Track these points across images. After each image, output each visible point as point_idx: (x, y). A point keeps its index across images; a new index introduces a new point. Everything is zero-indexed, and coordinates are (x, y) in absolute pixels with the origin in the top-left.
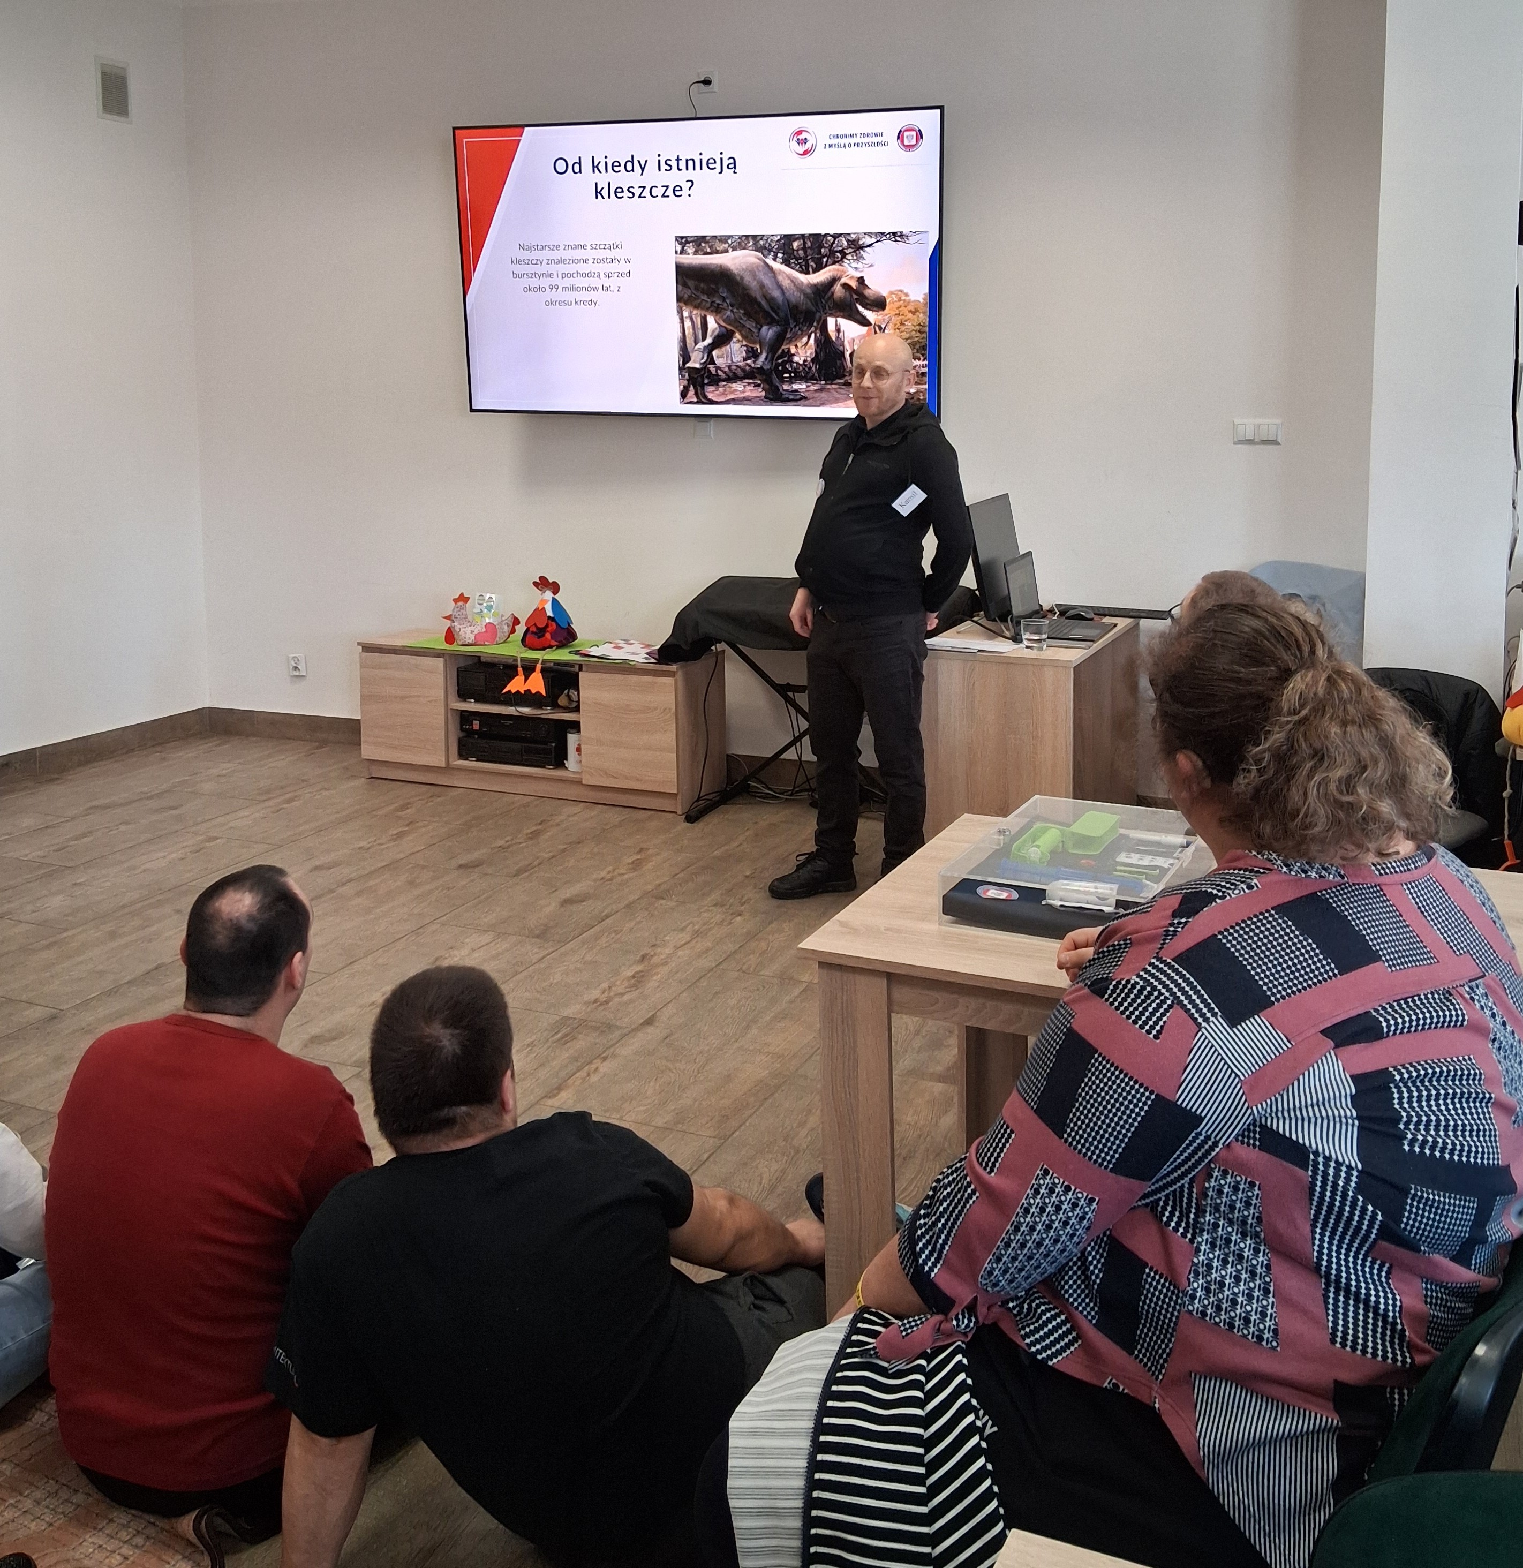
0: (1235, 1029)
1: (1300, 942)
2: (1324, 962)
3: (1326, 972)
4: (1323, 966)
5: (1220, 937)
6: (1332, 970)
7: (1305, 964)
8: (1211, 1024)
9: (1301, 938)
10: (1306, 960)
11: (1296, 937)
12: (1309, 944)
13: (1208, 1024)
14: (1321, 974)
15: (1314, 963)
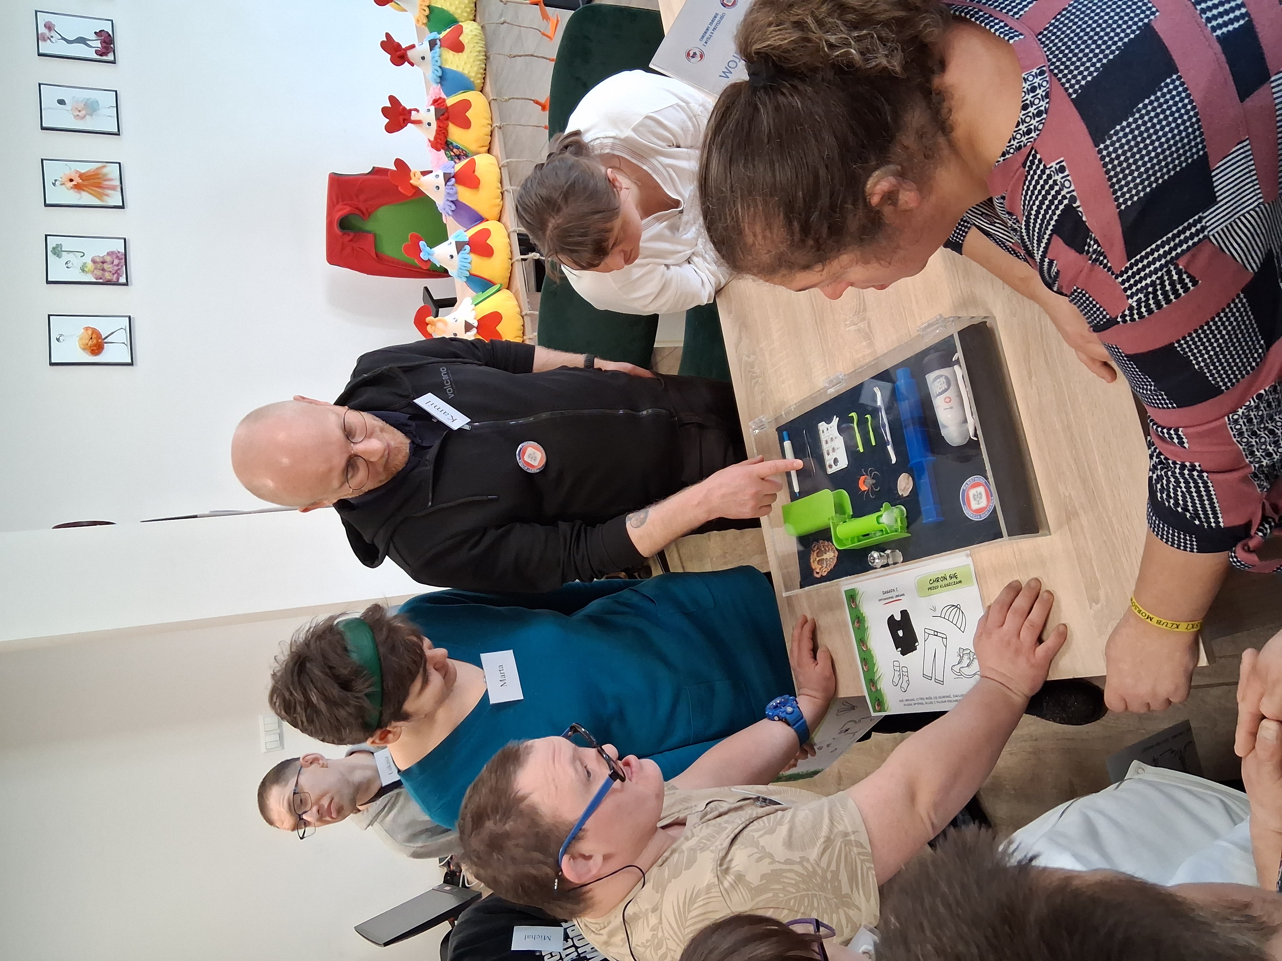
0: (1219, 199)
1: (1142, 117)
2: (1165, 90)
3: (1176, 88)
4: (1170, 92)
5: (1123, 207)
6: (1173, 82)
7: (1168, 112)
8: (1208, 224)
9: (1137, 116)
10: (1163, 112)
11: (1135, 121)
12: (1145, 106)
13: (1207, 227)
14: (1179, 94)
15: (1166, 102)
